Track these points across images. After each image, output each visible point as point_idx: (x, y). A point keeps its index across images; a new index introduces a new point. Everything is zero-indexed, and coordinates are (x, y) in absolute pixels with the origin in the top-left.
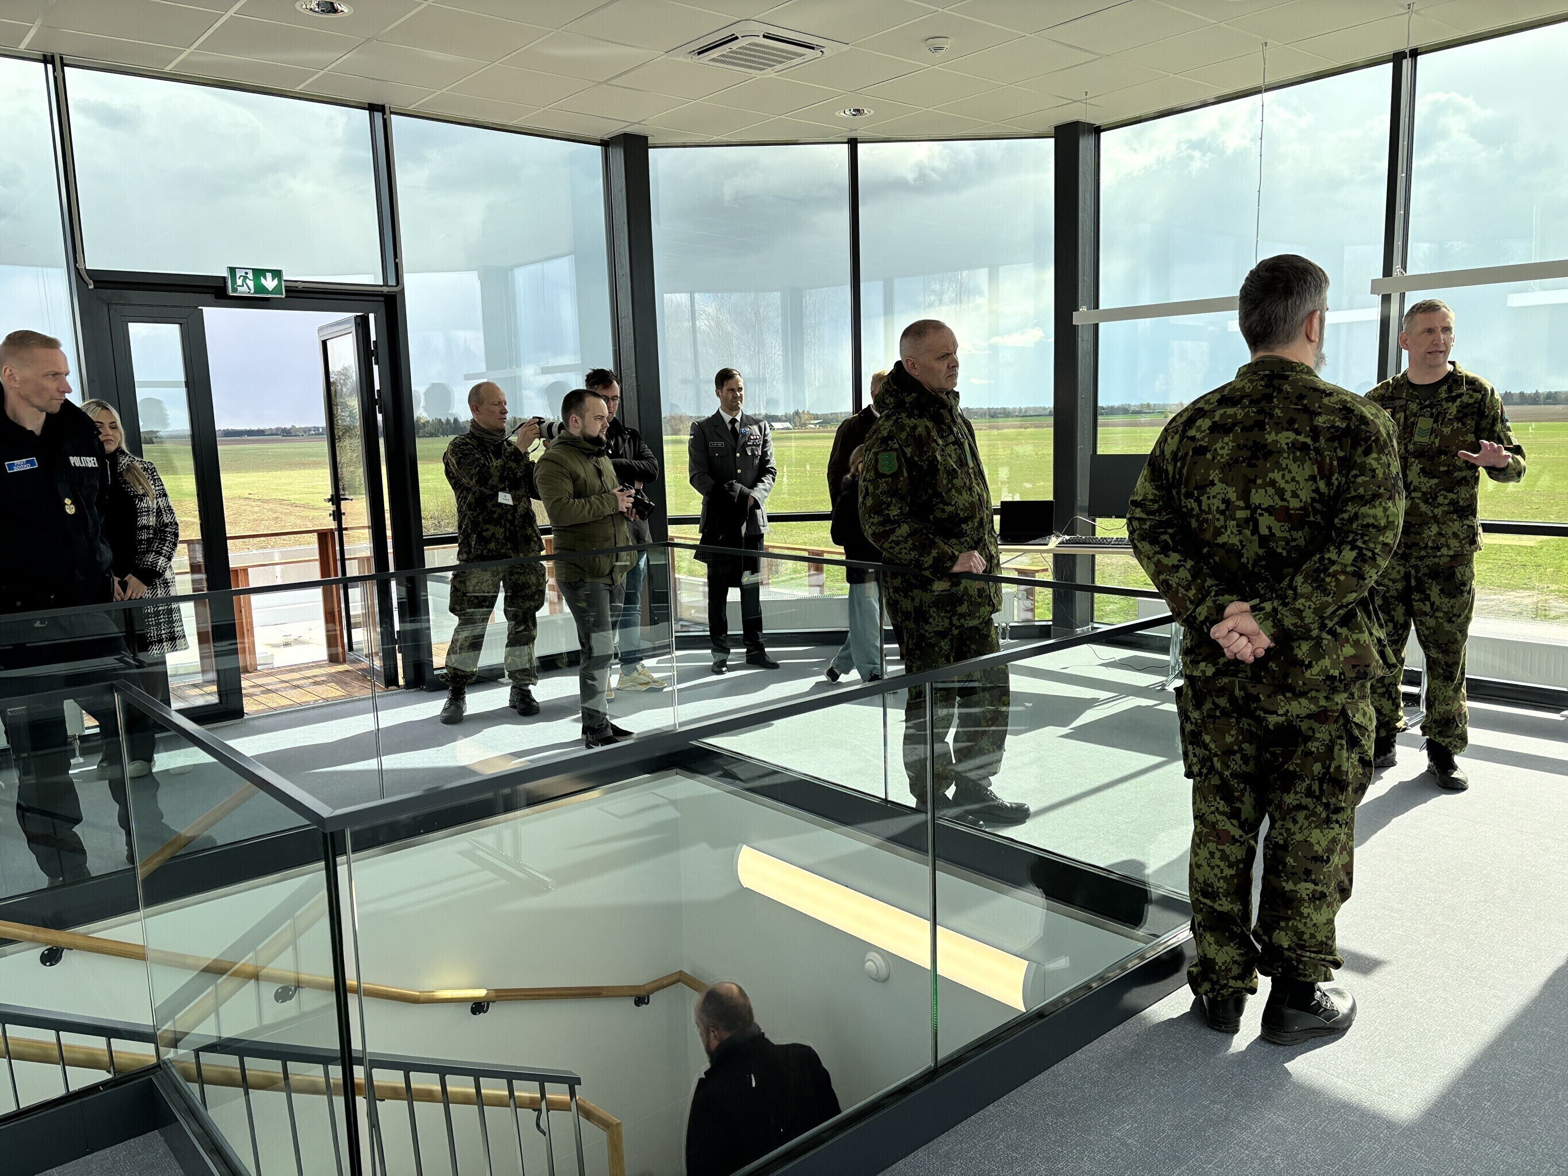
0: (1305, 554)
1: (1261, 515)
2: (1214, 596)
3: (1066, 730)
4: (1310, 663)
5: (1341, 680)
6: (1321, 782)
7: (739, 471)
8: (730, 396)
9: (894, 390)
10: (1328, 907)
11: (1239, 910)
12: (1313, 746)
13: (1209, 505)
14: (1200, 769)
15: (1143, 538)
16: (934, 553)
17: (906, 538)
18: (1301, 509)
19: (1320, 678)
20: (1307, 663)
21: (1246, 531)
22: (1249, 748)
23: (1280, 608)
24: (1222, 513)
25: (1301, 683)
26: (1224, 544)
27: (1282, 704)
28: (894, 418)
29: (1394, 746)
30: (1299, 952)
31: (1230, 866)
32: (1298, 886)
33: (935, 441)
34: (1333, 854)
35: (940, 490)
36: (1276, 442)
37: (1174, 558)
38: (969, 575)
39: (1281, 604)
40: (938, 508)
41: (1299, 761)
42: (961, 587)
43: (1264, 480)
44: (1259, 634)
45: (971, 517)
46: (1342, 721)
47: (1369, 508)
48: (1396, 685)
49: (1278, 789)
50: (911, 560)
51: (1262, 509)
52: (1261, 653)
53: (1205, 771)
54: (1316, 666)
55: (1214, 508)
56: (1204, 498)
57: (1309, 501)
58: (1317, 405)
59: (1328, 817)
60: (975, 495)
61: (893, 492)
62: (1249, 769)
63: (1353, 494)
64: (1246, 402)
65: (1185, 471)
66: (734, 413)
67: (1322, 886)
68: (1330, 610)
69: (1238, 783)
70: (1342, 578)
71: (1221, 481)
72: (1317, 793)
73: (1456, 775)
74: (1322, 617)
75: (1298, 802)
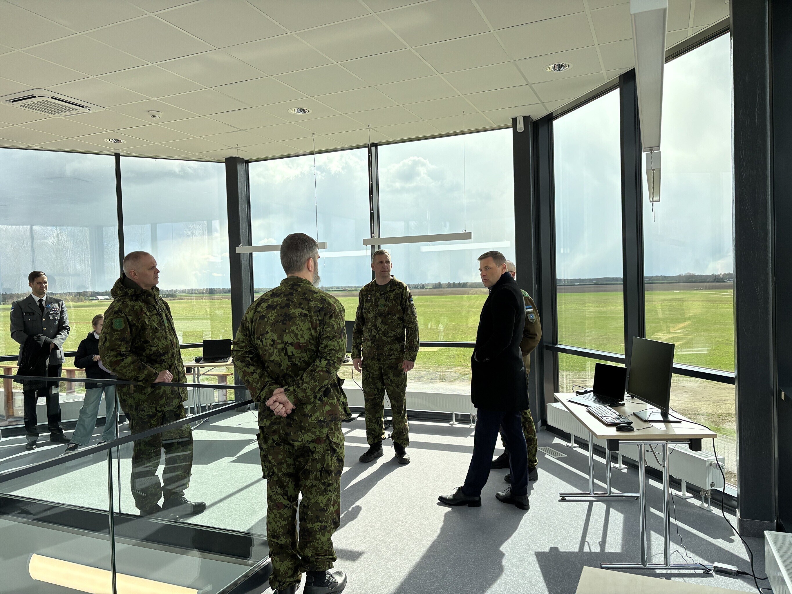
0: (308, 364)
1: (288, 346)
2: (269, 386)
3: (234, 458)
4: (311, 415)
5: (324, 422)
6: (321, 472)
7: (45, 329)
8: (39, 286)
9: (121, 287)
10: (328, 533)
11: (290, 542)
12: (316, 456)
13: (266, 343)
14: (268, 474)
15: (238, 360)
16: (146, 372)
17: (130, 364)
18: (305, 343)
19: (315, 422)
20: (310, 415)
21: (282, 354)
22: (290, 461)
23: (296, 389)
24: (272, 346)
25: (307, 425)
26: (273, 360)
27: (300, 436)
28: (122, 301)
29: (381, 447)
30: (316, 557)
31: (284, 520)
32: (314, 525)
33: (145, 313)
34: (329, 507)
35: (148, 339)
36: (294, 313)
37: (252, 369)
38: (164, 383)
39: (297, 387)
40: (147, 349)
41: (310, 464)
42: (162, 390)
43: (289, 330)
44: (288, 402)
45: (167, 352)
46: (328, 442)
47: (332, 342)
48: (381, 418)
49: (303, 479)
50: (132, 376)
51: (289, 344)
52: (289, 412)
53: (270, 474)
54: (313, 416)
55: (268, 344)
56: (264, 340)
57: (308, 339)
58: (311, 297)
59: (325, 489)
60: (169, 341)
61: (123, 340)
62: (291, 470)
63: (325, 336)
64: (282, 295)
65: (256, 327)
66: (41, 296)
67: (325, 523)
68: (317, 389)
69: (286, 478)
70: (322, 373)
71: (272, 331)
72: (320, 478)
73: (405, 457)
74: (314, 392)
75: (312, 484)
